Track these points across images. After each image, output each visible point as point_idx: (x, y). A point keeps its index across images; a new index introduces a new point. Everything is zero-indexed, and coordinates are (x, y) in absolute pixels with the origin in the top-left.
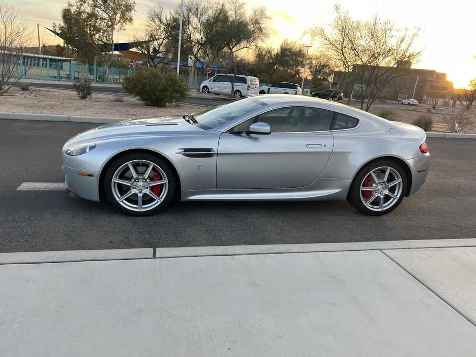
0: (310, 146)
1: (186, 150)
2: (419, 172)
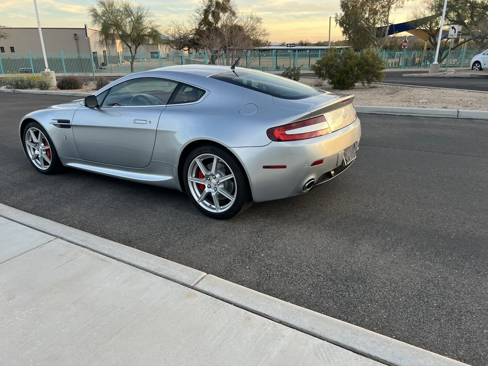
0: (137, 121)
1: (59, 121)
2: (265, 167)
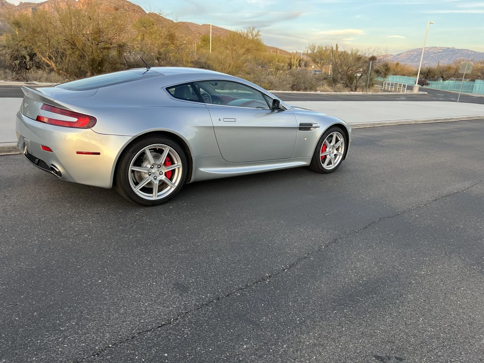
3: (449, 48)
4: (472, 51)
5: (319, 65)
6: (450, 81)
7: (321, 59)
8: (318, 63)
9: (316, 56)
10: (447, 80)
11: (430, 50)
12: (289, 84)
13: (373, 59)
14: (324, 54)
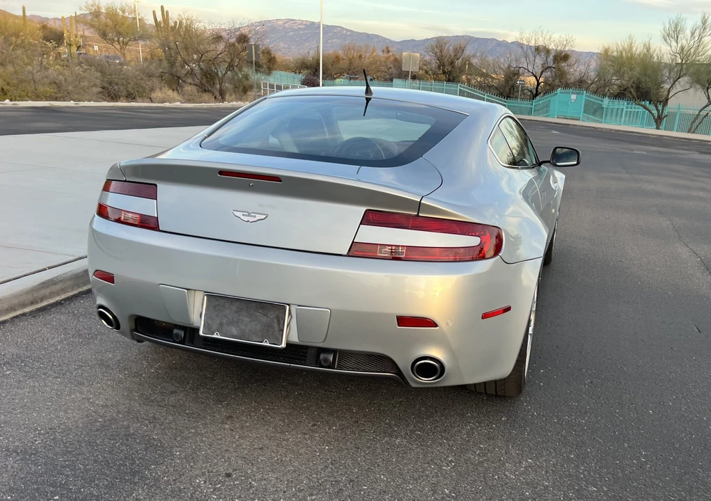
3: (313, 23)
4: (347, 30)
5: (118, 47)
6: (342, 80)
7: (119, 34)
8: (112, 41)
9: (107, 26)
10: (338, 77)
11: (286, 25)
12: (95, 85)
13: (243, 39)
14: (123, 24)
